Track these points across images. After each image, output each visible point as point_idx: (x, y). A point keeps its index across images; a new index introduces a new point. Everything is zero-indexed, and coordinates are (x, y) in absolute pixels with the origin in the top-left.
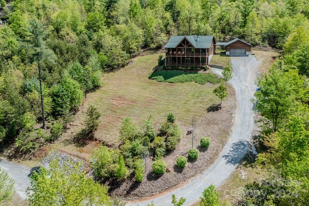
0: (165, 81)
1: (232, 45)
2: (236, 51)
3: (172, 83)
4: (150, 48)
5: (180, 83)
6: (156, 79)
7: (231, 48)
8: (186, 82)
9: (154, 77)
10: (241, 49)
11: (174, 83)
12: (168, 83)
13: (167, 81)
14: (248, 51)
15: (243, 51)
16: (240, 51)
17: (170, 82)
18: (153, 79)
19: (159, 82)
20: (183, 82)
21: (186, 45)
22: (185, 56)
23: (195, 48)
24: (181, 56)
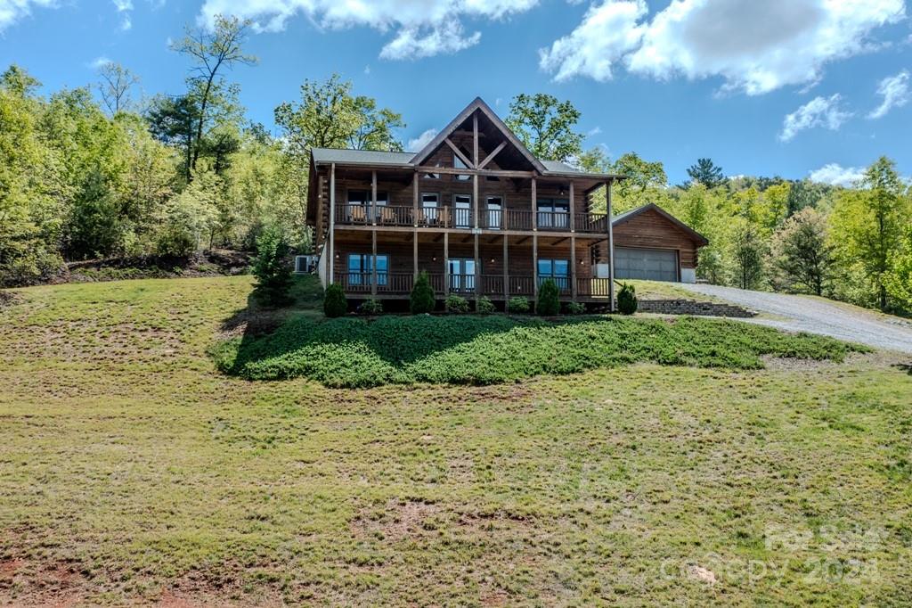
0: (400, 376)
1: (619, 232)
2: (638, 265)
3: (479, 382)
5: (550, 381)
6: (307, 371)
8: (598, 373)
10: (657, 256)
11: (501, 381)
12: (442, 391)
13: (422, 377)
14: (685, 265)
15: (667, 263)
16: (656, 265)
17: (455, 382)
18: (282, 376)
19: (347, 386)
20: (572, 371)
21: (476, 158)
22: (476, 227)
23: (545, 172)
24: (446, 231)
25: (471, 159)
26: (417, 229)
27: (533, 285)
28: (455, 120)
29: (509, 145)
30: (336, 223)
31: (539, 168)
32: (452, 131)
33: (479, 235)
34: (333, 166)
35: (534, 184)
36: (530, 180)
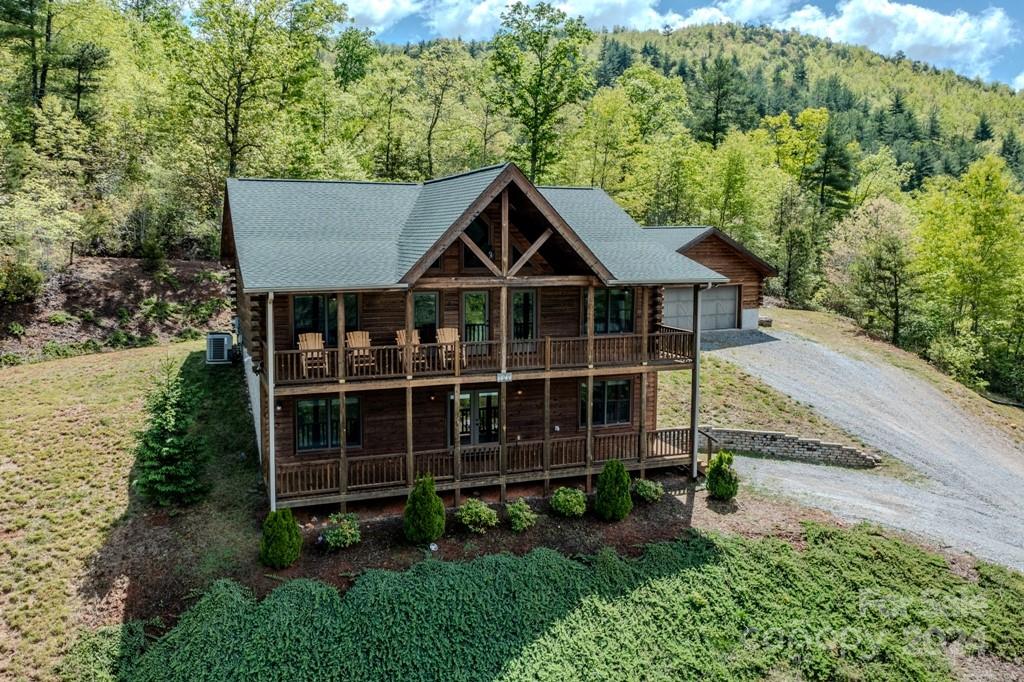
10: (712, 296)
14: (750, 305)
15: (725, 305)
16: (712, 308)
21: (505, 259)
22: (504, 371)
23: (611, 282)
24: (457, 381)
25: (498, 261)
26: (411, 383)
27: (586, 452)
28: (474, 205)
29: (555, 236)
30: (277, 386)
31: (603, 276)
32: (469, 222)
33: (508, 384)
34: (271, 296)
35: (591, 296)
36: (586, 288)
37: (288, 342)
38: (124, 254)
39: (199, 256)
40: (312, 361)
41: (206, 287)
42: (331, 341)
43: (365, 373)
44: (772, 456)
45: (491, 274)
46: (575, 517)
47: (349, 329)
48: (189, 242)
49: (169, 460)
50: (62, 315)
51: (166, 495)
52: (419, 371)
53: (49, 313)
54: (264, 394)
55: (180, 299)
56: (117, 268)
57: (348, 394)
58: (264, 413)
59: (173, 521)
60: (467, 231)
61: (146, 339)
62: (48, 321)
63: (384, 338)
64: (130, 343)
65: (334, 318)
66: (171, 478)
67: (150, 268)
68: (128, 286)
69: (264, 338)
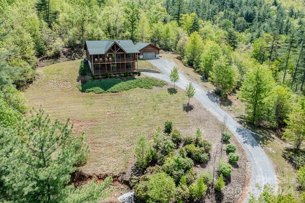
0: (105, 92)
1: (144, 49)
2: (148, 55)
3: (116, 92)
4: (46, 56)
5: (125, 91)
6: (92, 91)
7: (144, 52)
8: (131, 89)
9: (89, 90)
10: (152, 53)
11: (118, 92)
12: (111, 94)
13: (108, 92)
14: (157, 54)
15: (154, 54)
16: (151, 54)
17: (112, 92)
18: (89, 92)
19: (98, 93)
20: (128, 90)
23: (127, 53)
24: (111, 63)
25: (114, 51)
26: (106, 63)
28: (112, 45)
29: (120, 48)
33: (116, 63)
34: (92, 55)
36: (124, 54)
37: (94, 59)
38: (68, 47)
39: (79, 47)
40: (96, 61)
41: (81, 52)
42: (98, 59)
43: (102, 62)
44: (149, 72)
45: (114, 52)
46: (123, 76)
47: (100, 58)
48: (77, 45)
49: (83, 70)
50: (64, 56)
51: (83, 74)
52: (107, 62)
53: (62, 56)
54: (92, 64)
55: (77, 53)
56: (68, 49)
57: (100, 64)
58: (92, 66)
59: (84, 76)
60: (111, 48)
61: (74, 59)
62: (62, 57)
63: (103, 59)
64: (73, 60)
65: (98, 57)
66: (83, 72)
67: (73, 49)
68: (70, 52)
69: (92, 59)
